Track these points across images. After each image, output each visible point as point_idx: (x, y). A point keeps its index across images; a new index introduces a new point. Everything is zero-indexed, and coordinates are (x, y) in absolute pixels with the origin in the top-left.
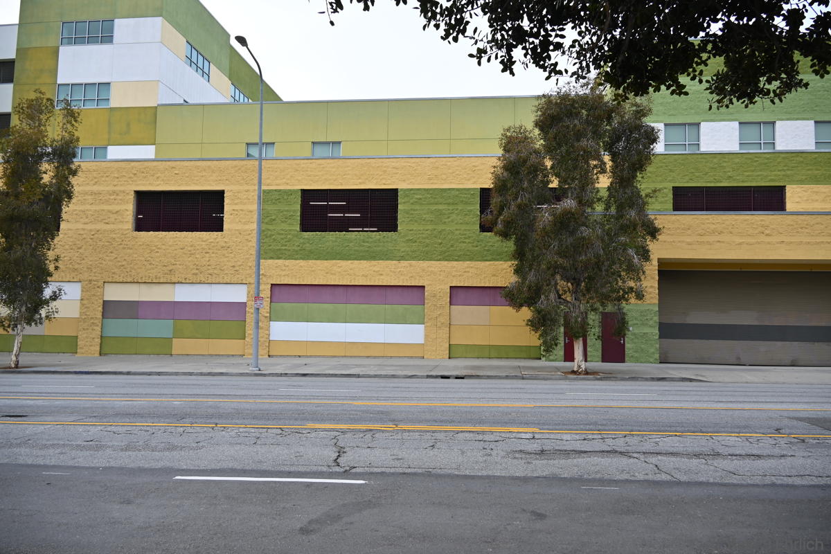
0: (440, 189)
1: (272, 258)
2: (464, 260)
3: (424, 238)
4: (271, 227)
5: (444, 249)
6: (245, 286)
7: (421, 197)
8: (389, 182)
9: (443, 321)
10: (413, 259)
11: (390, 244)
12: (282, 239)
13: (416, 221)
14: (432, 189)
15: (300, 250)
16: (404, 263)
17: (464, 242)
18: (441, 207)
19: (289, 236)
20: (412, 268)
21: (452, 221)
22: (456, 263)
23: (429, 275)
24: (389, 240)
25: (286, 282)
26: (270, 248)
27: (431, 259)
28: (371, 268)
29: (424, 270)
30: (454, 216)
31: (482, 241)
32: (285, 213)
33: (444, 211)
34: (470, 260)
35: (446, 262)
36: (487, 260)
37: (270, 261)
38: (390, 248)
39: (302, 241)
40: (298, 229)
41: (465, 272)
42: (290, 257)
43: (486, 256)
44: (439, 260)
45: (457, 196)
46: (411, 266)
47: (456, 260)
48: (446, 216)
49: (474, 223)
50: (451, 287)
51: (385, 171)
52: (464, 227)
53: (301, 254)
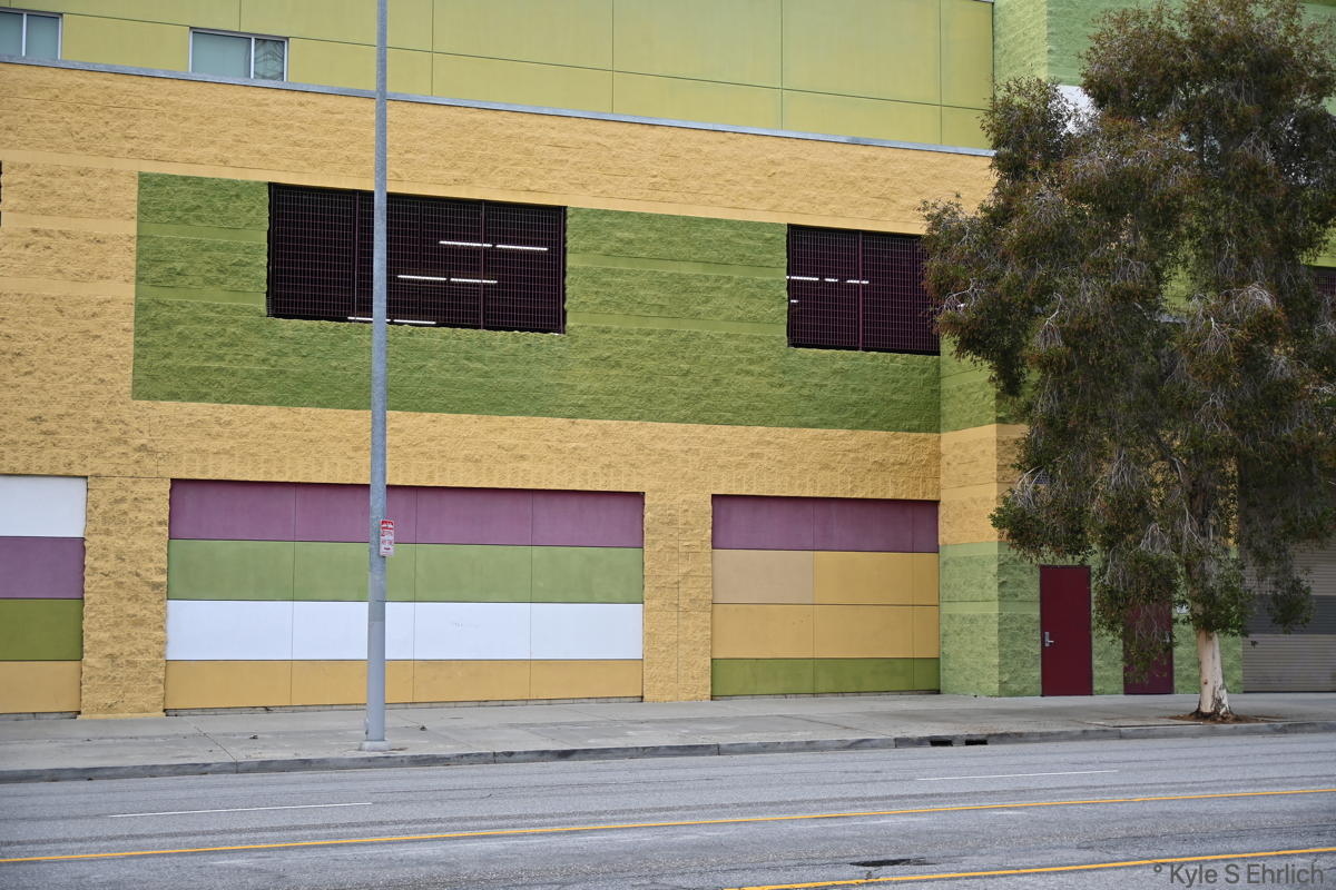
0: (685, 218)
1: (173, 396)
2: (749, 423)
3: (642, 357)
4: (169, 297)
5: (697, 389)
6: (81, 484)
7: (632, 236)
8: (541, 185)
9: (694, 593)
10: (614, 413)
11: (544, 369)
12: (209, 336)
13: (619, 306)
14: (661, 217)
15: (270, 374)
16: (587, 426)
17: (748, 373)
18: (687, 270)
19: (231, 329)
20: (610, 441)
21: (717, 312)
22: (727, 429)
23: (654, 463)
24: (541, 355)
25: (221, 475)
26: (169, 362)
27: (662, 417)
28: (491, 437)
29: (641, 448)
30: (720, 299)
31: (793, 370)
32: (215, 253)
33: (694, 283)
34: (763, 424)
35: (702, 427)
36: (807, 425)
37: (169, 406)
38: (546, 380)
39: (275, 345)
40: (262, 306)
41: (752, 455)
42: (237, 396)
43: (804, 413)
44: (683, 421)
45: (728, 241)
46: (605, 433)
47: (729, 422)
48: (700, 297)
49: (774, 322)
50: (714, 497)
51: (529, 152)
52: (746, 330)
53: (273, 386)
